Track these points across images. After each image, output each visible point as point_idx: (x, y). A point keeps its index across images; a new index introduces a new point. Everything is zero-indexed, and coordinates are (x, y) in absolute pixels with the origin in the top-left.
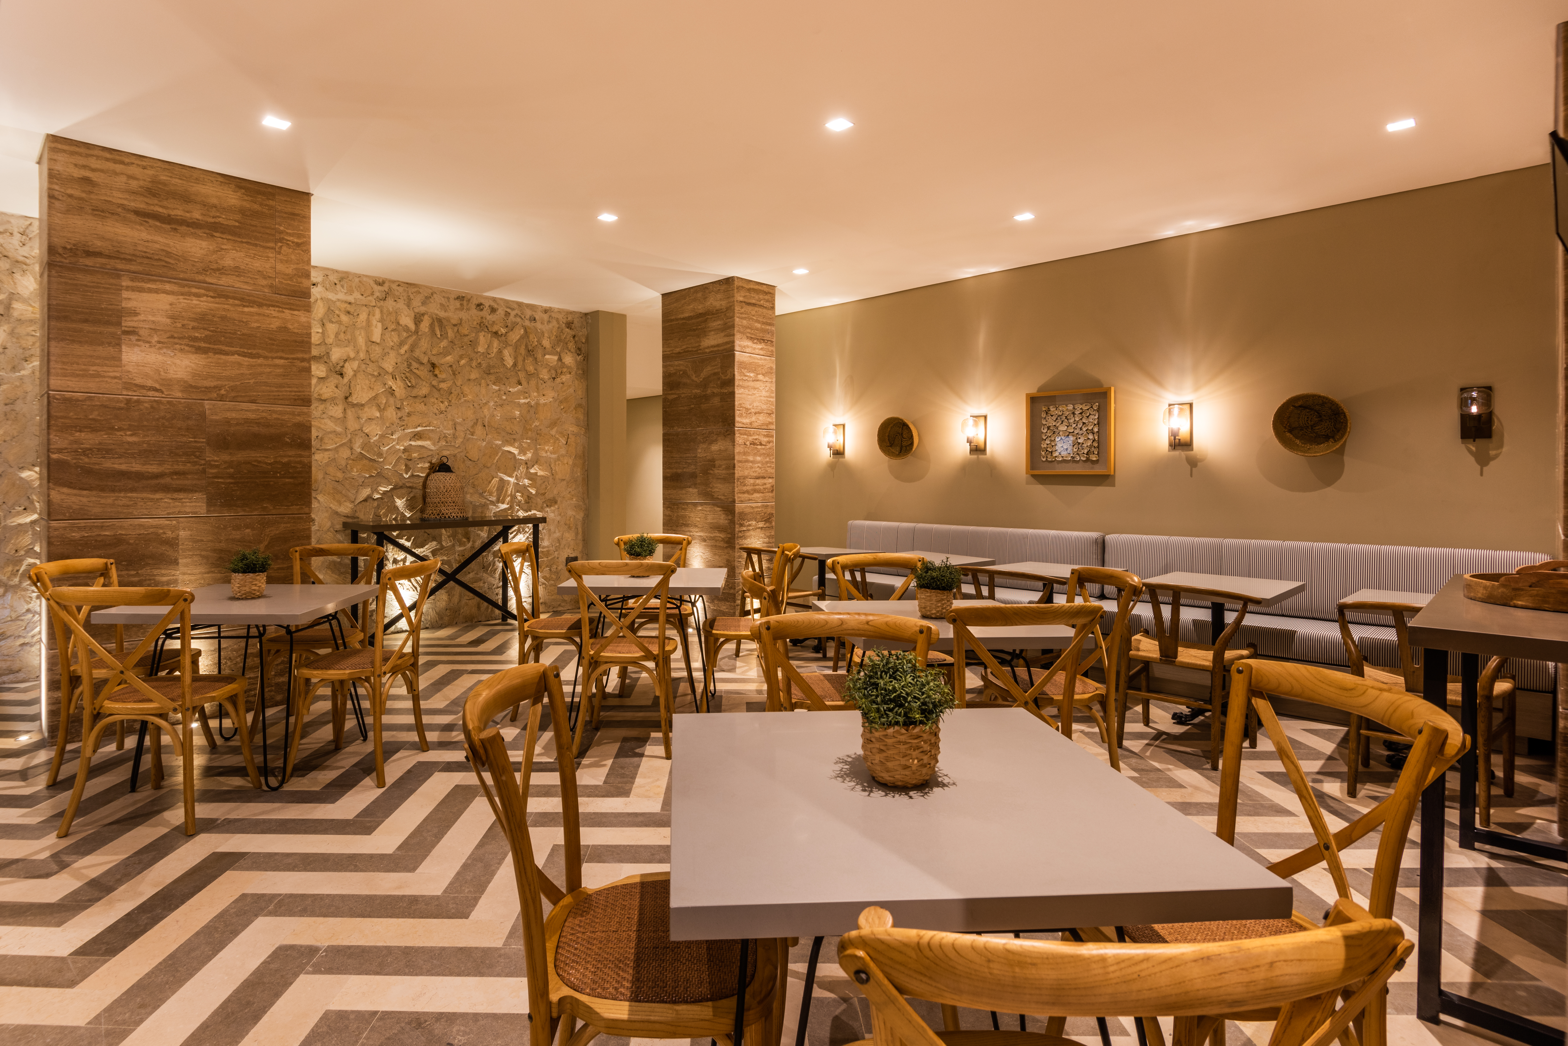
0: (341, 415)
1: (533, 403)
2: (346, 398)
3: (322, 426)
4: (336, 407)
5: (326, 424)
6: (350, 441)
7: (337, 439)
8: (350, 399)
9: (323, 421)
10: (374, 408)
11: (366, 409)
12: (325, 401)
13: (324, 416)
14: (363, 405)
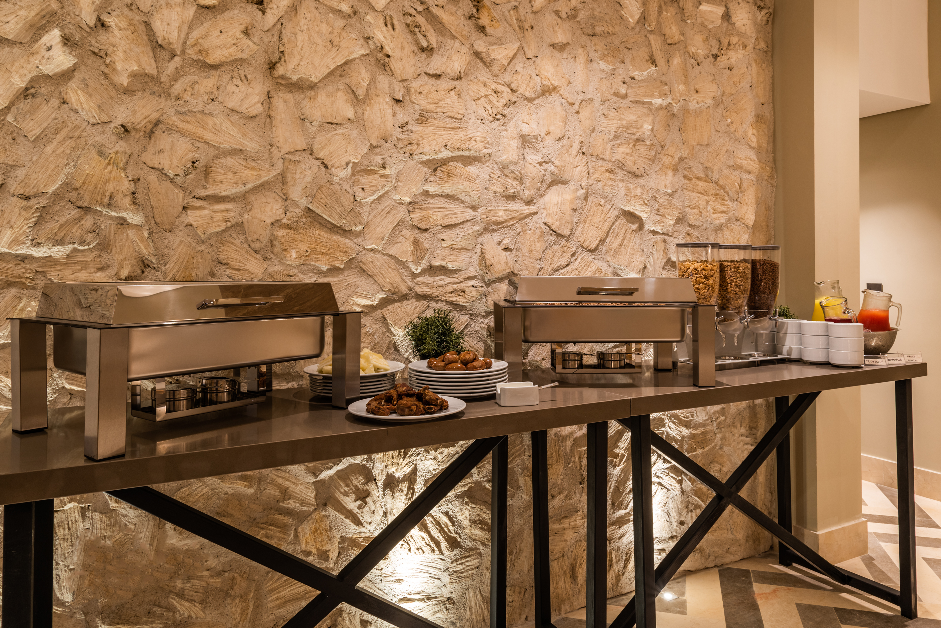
0: (258, 109)
1: (676, 107)
2: (272, 66)
3: (209, 136)
4: (243, 87)
5: (216, 131)
6: (283, 178)
7: (247, 172)
8: (280, 70)
9: (210, 121)
10: (341, 98)
11: (322, 98)
12: (215, 67)
13: (212, 108)
14: (313, 87)
